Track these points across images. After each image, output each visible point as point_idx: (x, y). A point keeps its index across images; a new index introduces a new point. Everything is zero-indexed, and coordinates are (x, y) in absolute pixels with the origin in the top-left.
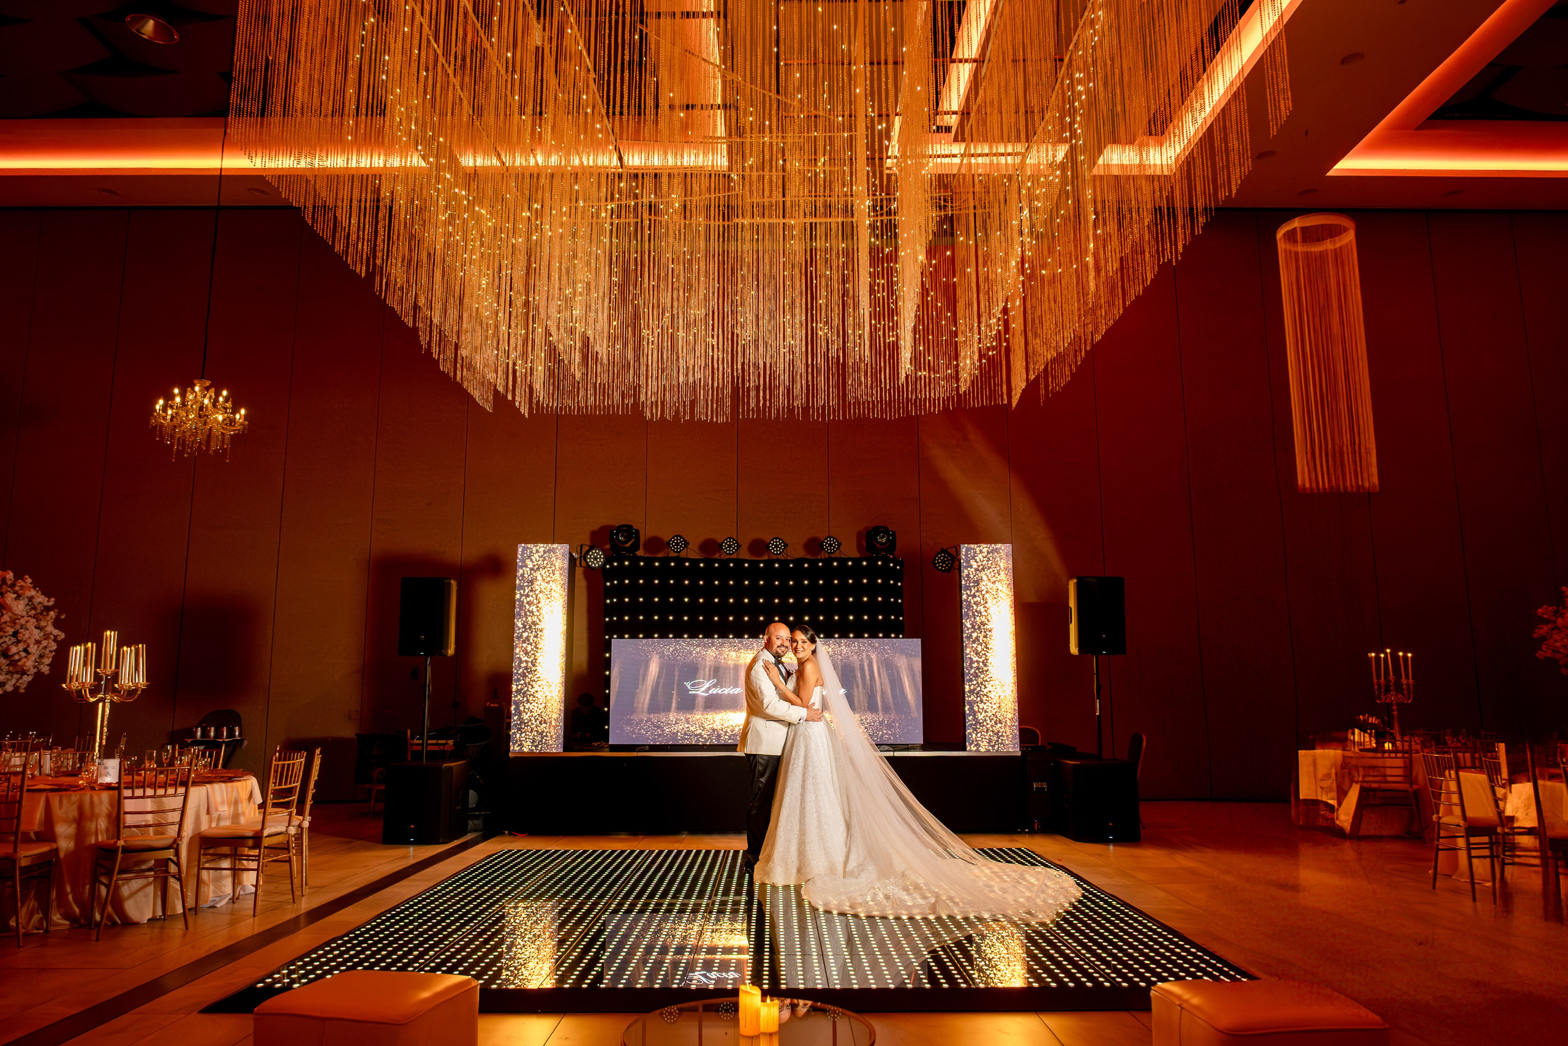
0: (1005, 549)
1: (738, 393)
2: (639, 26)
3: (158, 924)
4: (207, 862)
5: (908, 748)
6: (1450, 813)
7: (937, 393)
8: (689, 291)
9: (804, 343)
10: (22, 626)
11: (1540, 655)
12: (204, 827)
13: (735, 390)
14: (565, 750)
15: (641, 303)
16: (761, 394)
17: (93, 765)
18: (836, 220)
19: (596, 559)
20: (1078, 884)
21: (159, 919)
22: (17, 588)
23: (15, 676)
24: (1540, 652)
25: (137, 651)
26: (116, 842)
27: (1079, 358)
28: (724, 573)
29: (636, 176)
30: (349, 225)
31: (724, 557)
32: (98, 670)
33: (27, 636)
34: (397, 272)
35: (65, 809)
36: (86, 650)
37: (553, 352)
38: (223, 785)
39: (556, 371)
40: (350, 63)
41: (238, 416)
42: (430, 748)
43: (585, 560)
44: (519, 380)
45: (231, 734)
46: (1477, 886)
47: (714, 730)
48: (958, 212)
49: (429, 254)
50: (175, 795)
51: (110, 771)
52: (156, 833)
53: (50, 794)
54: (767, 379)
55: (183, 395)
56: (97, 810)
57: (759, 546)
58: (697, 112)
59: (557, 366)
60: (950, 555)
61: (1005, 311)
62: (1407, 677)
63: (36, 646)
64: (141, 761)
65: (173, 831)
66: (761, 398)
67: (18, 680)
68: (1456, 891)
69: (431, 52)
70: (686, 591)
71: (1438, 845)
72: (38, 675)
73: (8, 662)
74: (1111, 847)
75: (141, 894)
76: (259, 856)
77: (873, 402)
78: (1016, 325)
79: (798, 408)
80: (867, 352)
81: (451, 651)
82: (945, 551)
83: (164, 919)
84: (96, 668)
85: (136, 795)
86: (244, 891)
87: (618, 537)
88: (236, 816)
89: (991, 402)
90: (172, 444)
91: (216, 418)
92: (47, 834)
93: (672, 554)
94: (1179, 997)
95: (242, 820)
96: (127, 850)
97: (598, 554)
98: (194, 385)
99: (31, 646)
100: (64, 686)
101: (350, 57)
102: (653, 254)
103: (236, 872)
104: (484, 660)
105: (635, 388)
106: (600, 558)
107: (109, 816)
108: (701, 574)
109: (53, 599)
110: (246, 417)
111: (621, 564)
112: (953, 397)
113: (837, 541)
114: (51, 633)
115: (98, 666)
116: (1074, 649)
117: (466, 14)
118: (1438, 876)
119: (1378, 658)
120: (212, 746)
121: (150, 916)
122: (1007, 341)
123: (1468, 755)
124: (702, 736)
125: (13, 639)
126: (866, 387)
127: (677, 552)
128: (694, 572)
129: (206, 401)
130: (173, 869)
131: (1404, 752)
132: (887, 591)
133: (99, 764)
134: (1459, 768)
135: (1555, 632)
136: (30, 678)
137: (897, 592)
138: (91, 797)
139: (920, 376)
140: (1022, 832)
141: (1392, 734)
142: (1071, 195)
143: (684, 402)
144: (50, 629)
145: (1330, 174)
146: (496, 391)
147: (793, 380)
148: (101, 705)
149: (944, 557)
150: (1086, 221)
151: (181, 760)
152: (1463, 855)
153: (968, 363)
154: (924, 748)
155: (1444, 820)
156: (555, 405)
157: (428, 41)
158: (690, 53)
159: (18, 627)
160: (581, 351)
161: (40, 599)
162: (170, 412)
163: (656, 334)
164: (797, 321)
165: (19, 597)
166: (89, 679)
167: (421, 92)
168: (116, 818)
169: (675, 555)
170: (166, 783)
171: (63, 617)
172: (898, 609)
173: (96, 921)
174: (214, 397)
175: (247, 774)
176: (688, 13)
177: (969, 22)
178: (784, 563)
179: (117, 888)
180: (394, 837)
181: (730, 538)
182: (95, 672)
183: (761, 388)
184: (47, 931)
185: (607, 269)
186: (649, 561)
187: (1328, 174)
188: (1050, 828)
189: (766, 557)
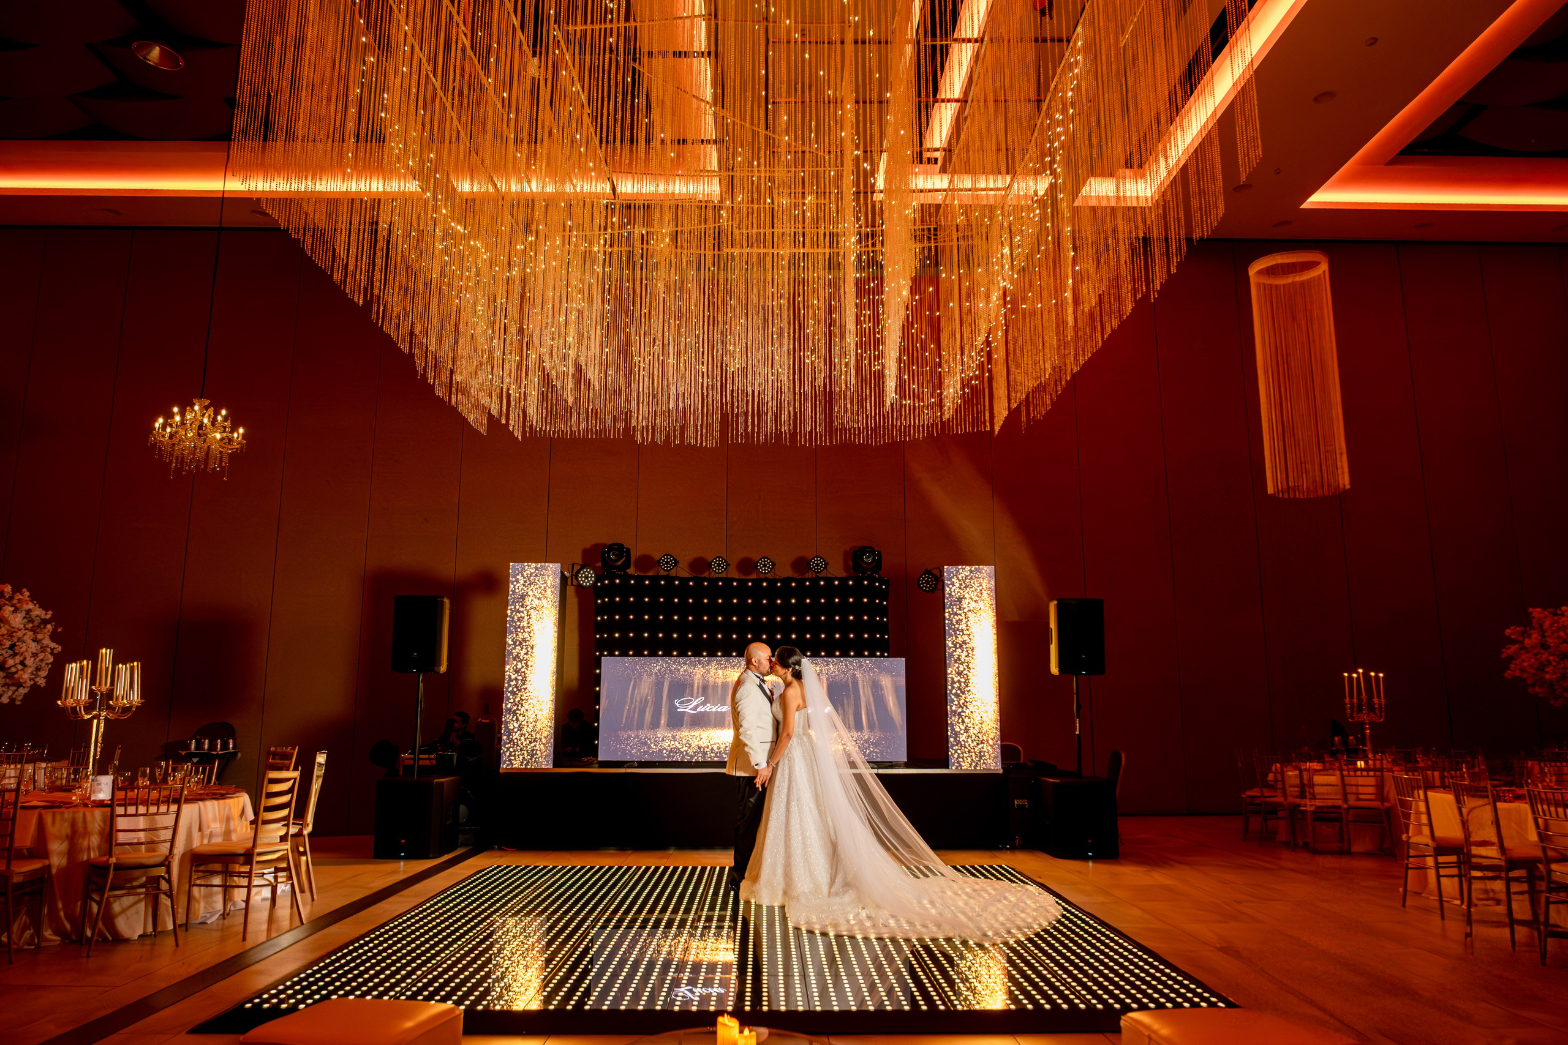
0: (988, 570)
1: (727, 420)
2: (632, 64)
3: (148, 942)
4: (198, 878)
5: (892, 765)
6: (1420, 833)
7: (921, 419)
8: (680, 319)
9: (791, 372)
10: (19, 639)
11: (1508, 674)
12: (196, 844)
13: (724, 416)
14: (555, 766)
15: (633, 330)
16: (750, 421)
17: (86, 782)
18: (823, 251)
19: (587, 578)
20: (1057, 902)
21: (151, 935)
22: (15, 601)
23: (11, 688)
24: (1509, 672)
25: (132, 668)
26: (108, 860)
27: (1059, 388)
28: (713, 591)
29: (629, 207)
30: (348, 257)
31: (714, 575)
32: (93, 687)
33: (23, 649)
34: (394, 300)
35: (57, 826)
36: (82, 668)
37: (546, 378)
38: (215, 802)
39: (550, 396)
40: (351, 98)
41: (236, 435)
42: (421, 763)
43: (577, 579)
44: (513, 404)
45: (225, 746)
46: (1445, 905)
47: (700, 748)
48: (942, 244)
49: (426, 284)
50: (167, 813)
51: (103, 788)
52: (148, 851)
53: (43, 812)
54: (756, 406)
55: (183, 414)
56: (90, 826)
57: (747, 565)
58: (688, 147)
59: (550, 390)
60: (934, 576)
61: (988, 343)
62: (1379, 697)
63: (33, 659)
64: (133, 779)
65: (164, 849)
66: (749, 424)
67: (14, 693)
68: (1426, 910)
69: (430, 87)
70: (676, 609)
71: (1407, 864)
72: (35, 687)
73: (5, 674)
74: (1091, 864)
75: (133, 910)
76: (250, 873)
77: (859, 428)
78: (999, 356)
79: (786, 433)
80: (853, 381)
81: (443, 669)
82: (928, 572)
83: (155, 936)
84: (90, 685)
85: (128, 813)
86: (235, 907)
87: (609, 556)
88: (227, 833)
89: (973, 429)
90: (171, 461)
91: (214, 437)
92: (40, 850)
93: (662, 573)
94: (1147, 1027)
95: (234, 837)
96: (119, 867)
97: (589, 573)
98: (195, 404)
99: (28, 658)
100: (59, 702)
101: (351, 90)
102: (644, 282)
103: (227, 888)
104: (476, 675)
105: (626, 413)
106: (591, 577)
107: (101, 833)
108: (691, 592)
109: (50, 612)
110: (244, 436)
111: (612, 582)
112: (937, 424)
113: (824, 561)
114: (47, 646)
115: (93, 682)
116: (1054, 670)
117: (464, 50)
118: (1408, 894)
119: (1350, 678)
120: (206, 759)
121: (140, 932)
122: (990, 371)
123: (1436, 774)
124: (687, 754)
125: (10, 652)
126: (852, 413)
127: (667, 570)
128: (683, 590)
129: (206, 420)
130: (164, 885)
131: (1375, 770)
132: (873, 610)
133: (93, 780)
134: (1429, 786)
135: (1523, 651)
136: (26, 690)
137: (883, 612)
138: (84, 815)
139: (905, 405)
140: (1004, 849)
141: (1365, 751)
142: (1051, 232)
143: (675, 427)
144: (47, 641)
145: (1303, 206)
146: (490, 416)
147: (781, 407)
148: (95, 721)
149: (928, 578)
150: (1066, 257)
151: (174, 776)
152: (1432, 874)
153: (952, 391)
154: (907, 765)
155: (1414, 840)
156: (548, 429)
157: (427, 76)
158: (682, 91)
159: (15, 640)
160: (574, 376)
161: (38, 612)
162: (168, 430)
163: (647, 360)
164: (785, 348)
165: (16, 610)
166: (84, 697)
167: (419, 126)
168: (109, 833)
169: (665, 573)
170: (158, 800)
171: (59, 630)
172: (883, 628)
173: (87, 936)
174: (212, 416)
175: (239, 792)
176: (680, 52)
177: (951, 68)
178: (772, 582)
179: (109, 904)
180: (386, 852)
181: (719, 557)
182: (91, 689)
183: (750, 413)
184: (38, 947)
185: (599, 297)
186: (640, 580)
187: (1302, 207)
188: (1030, 844)
189: (754, 576)
